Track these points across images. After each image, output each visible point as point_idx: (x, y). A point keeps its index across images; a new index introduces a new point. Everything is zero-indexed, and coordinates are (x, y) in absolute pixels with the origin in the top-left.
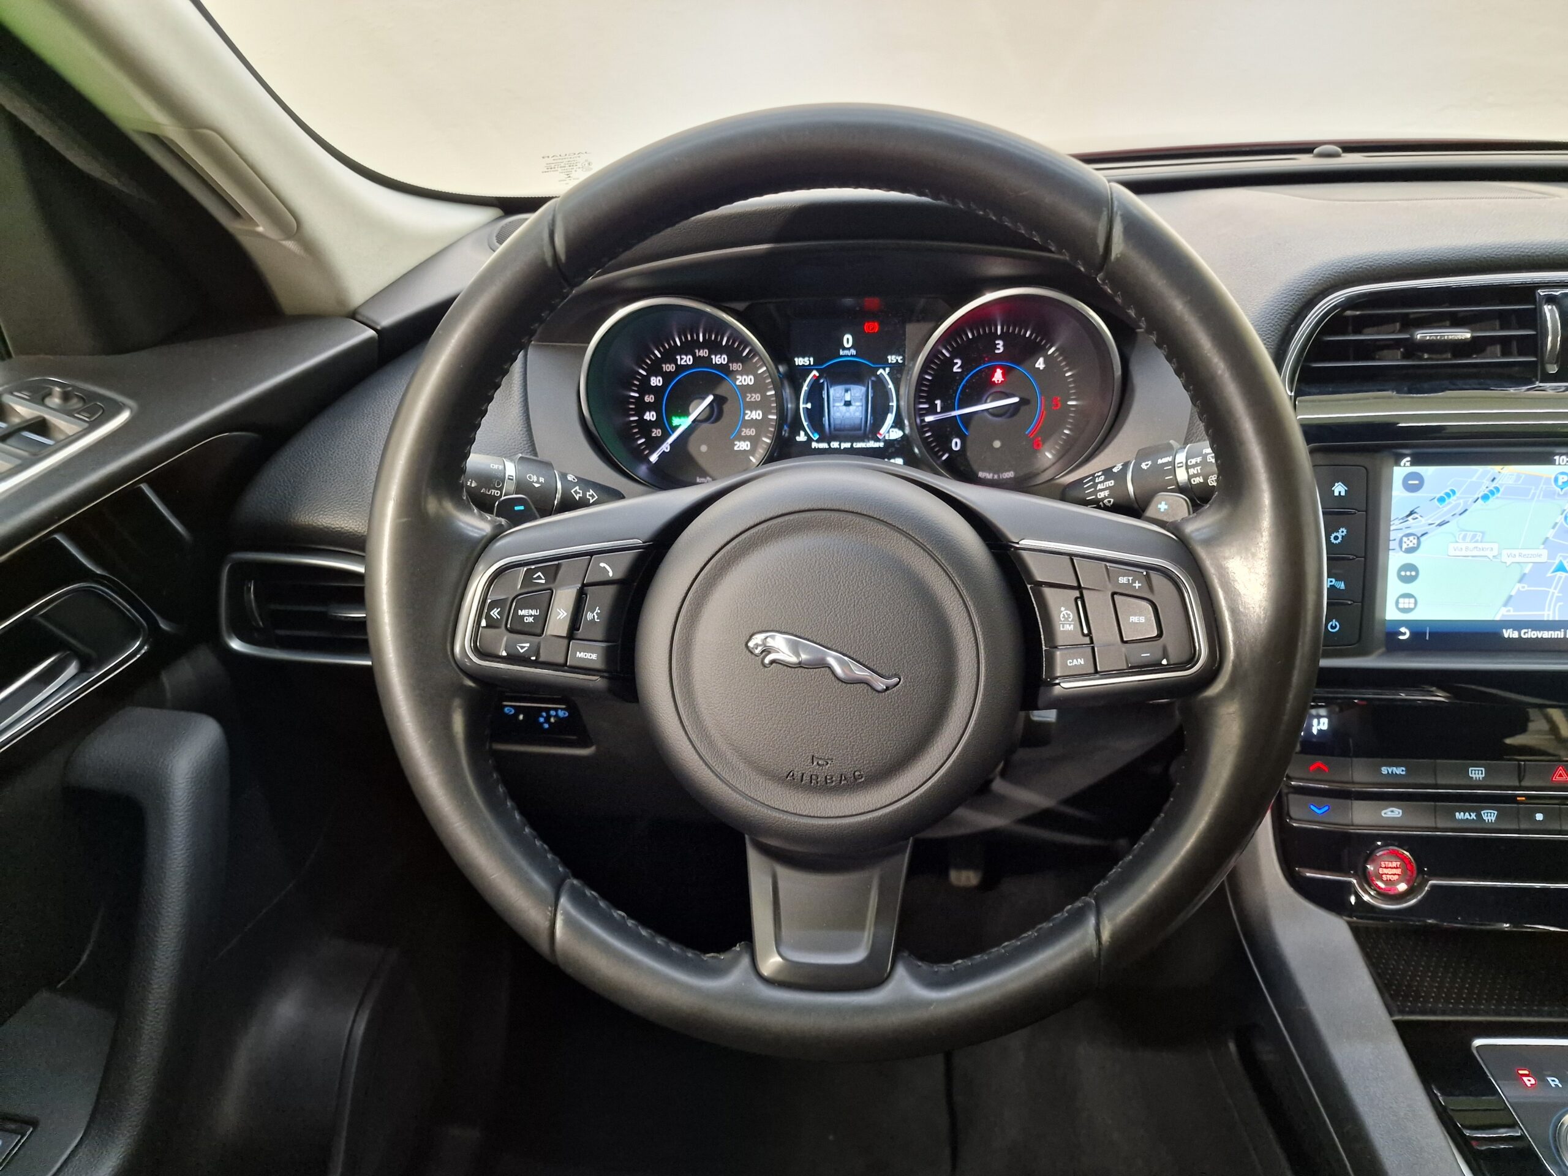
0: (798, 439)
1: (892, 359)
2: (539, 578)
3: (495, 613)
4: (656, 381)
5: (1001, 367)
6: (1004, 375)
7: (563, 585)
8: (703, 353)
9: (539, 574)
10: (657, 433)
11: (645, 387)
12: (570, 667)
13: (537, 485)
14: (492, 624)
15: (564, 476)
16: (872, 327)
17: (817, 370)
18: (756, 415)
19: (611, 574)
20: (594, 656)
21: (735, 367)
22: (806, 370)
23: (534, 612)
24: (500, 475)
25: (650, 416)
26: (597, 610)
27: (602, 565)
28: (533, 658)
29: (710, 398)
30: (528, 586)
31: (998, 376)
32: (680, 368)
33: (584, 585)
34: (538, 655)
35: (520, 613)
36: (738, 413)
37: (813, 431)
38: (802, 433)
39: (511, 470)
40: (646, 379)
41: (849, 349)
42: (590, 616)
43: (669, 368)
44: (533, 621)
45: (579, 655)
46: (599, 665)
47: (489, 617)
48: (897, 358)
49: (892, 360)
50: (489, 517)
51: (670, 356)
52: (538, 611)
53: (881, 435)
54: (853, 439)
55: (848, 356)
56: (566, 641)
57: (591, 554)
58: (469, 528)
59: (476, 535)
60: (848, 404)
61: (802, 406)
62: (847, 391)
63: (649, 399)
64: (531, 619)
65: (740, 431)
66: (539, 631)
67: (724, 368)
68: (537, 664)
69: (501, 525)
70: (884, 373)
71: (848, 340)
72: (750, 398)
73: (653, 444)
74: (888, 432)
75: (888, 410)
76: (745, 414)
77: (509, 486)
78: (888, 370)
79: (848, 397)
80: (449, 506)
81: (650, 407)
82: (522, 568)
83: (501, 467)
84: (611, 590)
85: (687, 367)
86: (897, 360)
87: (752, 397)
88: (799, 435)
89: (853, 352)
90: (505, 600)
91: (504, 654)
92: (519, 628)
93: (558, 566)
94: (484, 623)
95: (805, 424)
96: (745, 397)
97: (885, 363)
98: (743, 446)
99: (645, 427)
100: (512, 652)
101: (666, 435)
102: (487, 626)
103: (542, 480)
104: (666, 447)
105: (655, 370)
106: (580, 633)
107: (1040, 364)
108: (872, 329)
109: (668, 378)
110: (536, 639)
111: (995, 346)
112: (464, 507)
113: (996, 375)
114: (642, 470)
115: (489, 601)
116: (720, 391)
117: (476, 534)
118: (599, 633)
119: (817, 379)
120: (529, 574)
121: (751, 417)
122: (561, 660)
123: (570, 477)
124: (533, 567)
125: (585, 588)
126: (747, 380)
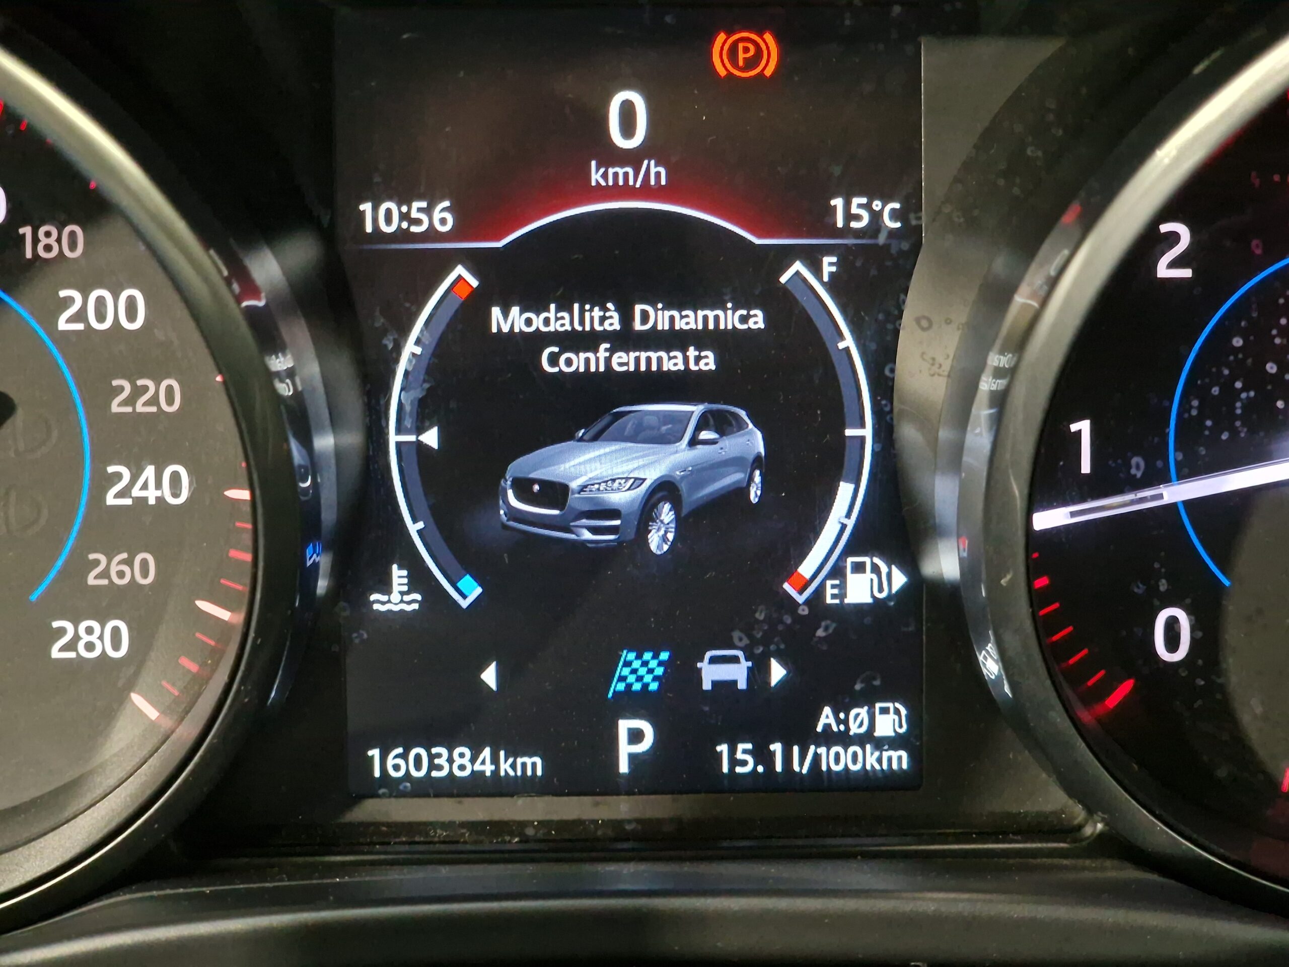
0: (379, 602)
17: (473, 259)
21: (49, 241)
36: (66, 479)
37: (454, 565)
38: (399, 576)
41: (633, 158)
48: (877, 205)
49: (849, 217)
53: (800, 582)
55: (626, 192)
61: (393, 438)
65: (78, 573)
72: (131, 401)
76: (106, 481)
78: (829, 265)
86: (876, 216)
87: (138, 392)
88: (385, 586)
89: (657, 172)
95: (413, 528)
97: (813, 227)
108: (751, 63)
121: (136, 492)
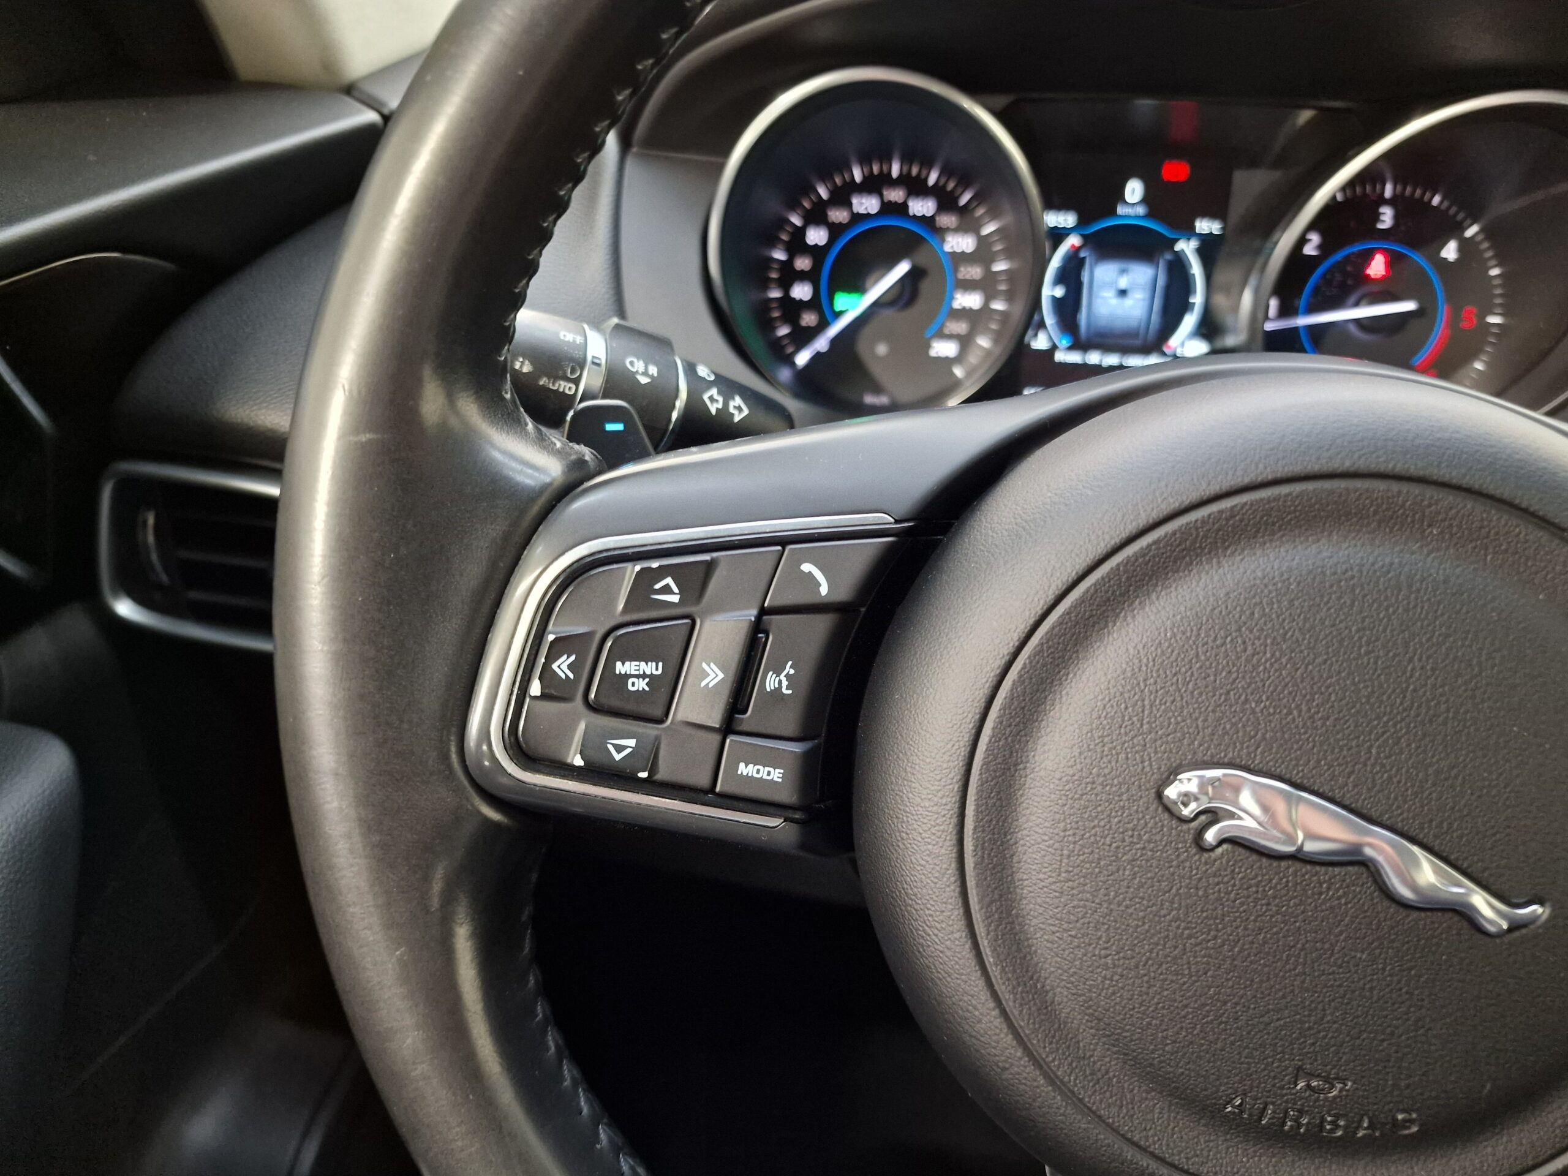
0: (1034, 345)
1: (1206, 226)
2: (667, 590)
3: (562, 666)
4: (816, 236)
5: (1383, 251)
6: (1388, 265)
7: (718, 608)
8: (896, 195)
9: (669, 581)
10: (809, 319)
11: (798, 244)
12: (722, 795)
13: (644, 380)
14: (555, 692)
15: (690, 369)
16: (1176, 170)
17: (1079, 235)
18: (970, 300)
19: (824, 590)
20: (776, 775)
21: (947, 220)
22: (1057, 236)
23: (651, 668)
24: (577, 354)
25: (801, 292)
26: (789, 669)
27: (807, 567)
28: (643, 775)
29: (903, 268)
30: (639, 609)
31: (1377, 267)
32: (857, 218)
33: (763, 612)
34: (653, 770)
35: (620, 668)
36: (942, 297)
37: (1060, 333)
38: (1042, 336)
39: (597, 347)
40: (800, 233)
41: (1133, 206)
42: (771, 682)
43: (838, 215)
44: (647, 689)
45: (743, 769)
46: (788, 796)
47: (547, 675)
48: (1212, 225)
49: (1202, 229)
50: (558, 440)
51: (842, 196)
52: (660, 664)
53: (1169, 347)
54: (1125, 350)
55: (1128, 216)
56: (716, 738)
57: (784, 542)
58: (514, 464)
59: (529, 482)
60: (1123, 293)
61: (1046, 292)
62: (1123, 271)
63: (803, 263)
64: (642, 685)
65: (942, 326)
66: (658, 712)
67: (928, 222)
68: (654, 786)
69: (581, 462)
70: (1187, 247)
71: (1134, 190)
72: (965, 273)
73: (804, 336)
74: (1183, 344)
75: (1186, 307)
76: (954, 298)
77: (590, 379)
78: (1194, 243)
79: (1123, 282)
80: (470, 410)
81: (802, 276)
82: (629, 565)
83: (579, 340)
84: (820, 627)
85: (868, 216)
86: (1212, 228)
87: (968, 271)
88: (1036, 337)
89: (1138, 210)
90: (589, 635)
91: (578, 761)
92: (615, 703)
93: (710, 566)
94: (535, 689)
95: (1049, 321)
96: (956, 270)
97: (1189, 231)
98: (944, 349)
99: (792, 309)
100: (597, 757)
101: (823, 325)
102: (544, 696)
103: (653, 370)
104: (821, 344)
105: (816, 216)
106: (748, 718)
107: (1450, 252)
108: (1179, 174)
109: (835, 230)
110: (650, 731)
111: (1377, 217)
112: (506, 418)
113: (1373, 263)
114: (785, 374)
115: (551, 637)
116: (922, 258)
117: (528, 479)
118: (789, 720)
119: (1076, 250)
120: (645, 581)
121: (964, 303)
122: (702, 779)
123: (703, 371)
124: (655, 565)
125: (765, 618)
126: (960, 243)
